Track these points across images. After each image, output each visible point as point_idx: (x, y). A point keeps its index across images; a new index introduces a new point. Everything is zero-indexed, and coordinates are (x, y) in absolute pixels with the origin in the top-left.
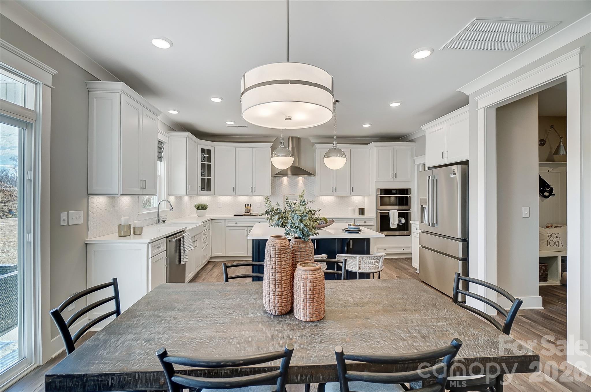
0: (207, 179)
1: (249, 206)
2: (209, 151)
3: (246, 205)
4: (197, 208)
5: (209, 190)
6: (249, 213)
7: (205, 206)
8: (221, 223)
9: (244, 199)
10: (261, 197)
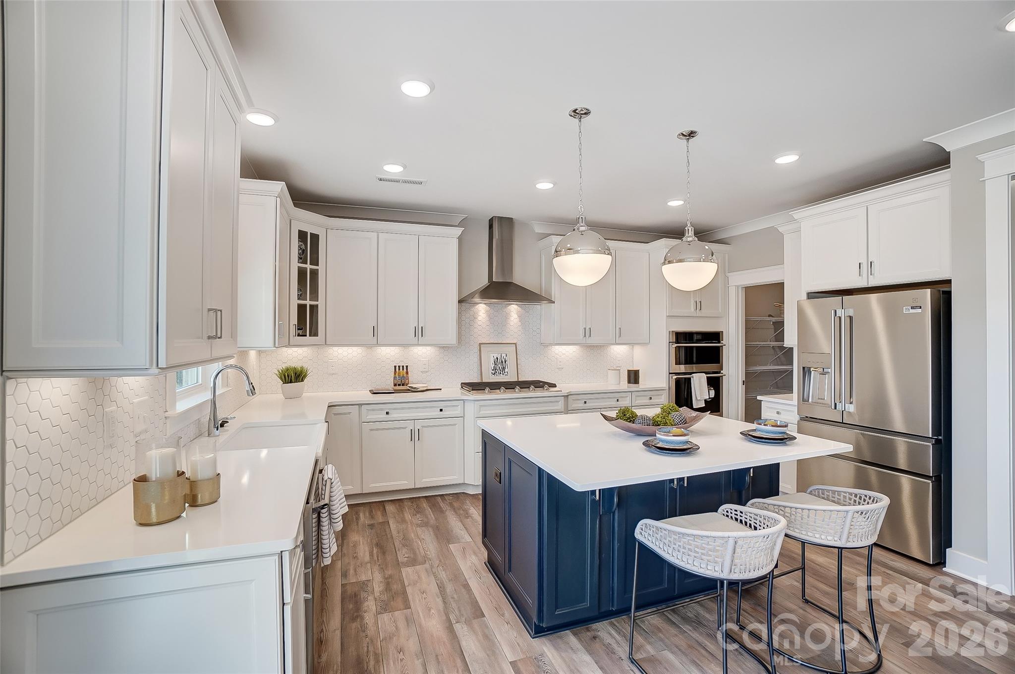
0: (311, 306)
1: (403, 369)
2: (315, 238)
3: (397, 368)
4: (285, 378)
5: (314, 333)
6: (403, 385)
7: (301, 372)
8: (349, 413)
9: (389, 354)
10: (429, 348)
